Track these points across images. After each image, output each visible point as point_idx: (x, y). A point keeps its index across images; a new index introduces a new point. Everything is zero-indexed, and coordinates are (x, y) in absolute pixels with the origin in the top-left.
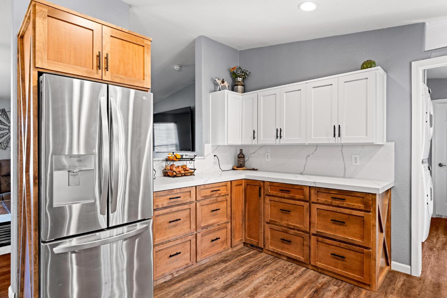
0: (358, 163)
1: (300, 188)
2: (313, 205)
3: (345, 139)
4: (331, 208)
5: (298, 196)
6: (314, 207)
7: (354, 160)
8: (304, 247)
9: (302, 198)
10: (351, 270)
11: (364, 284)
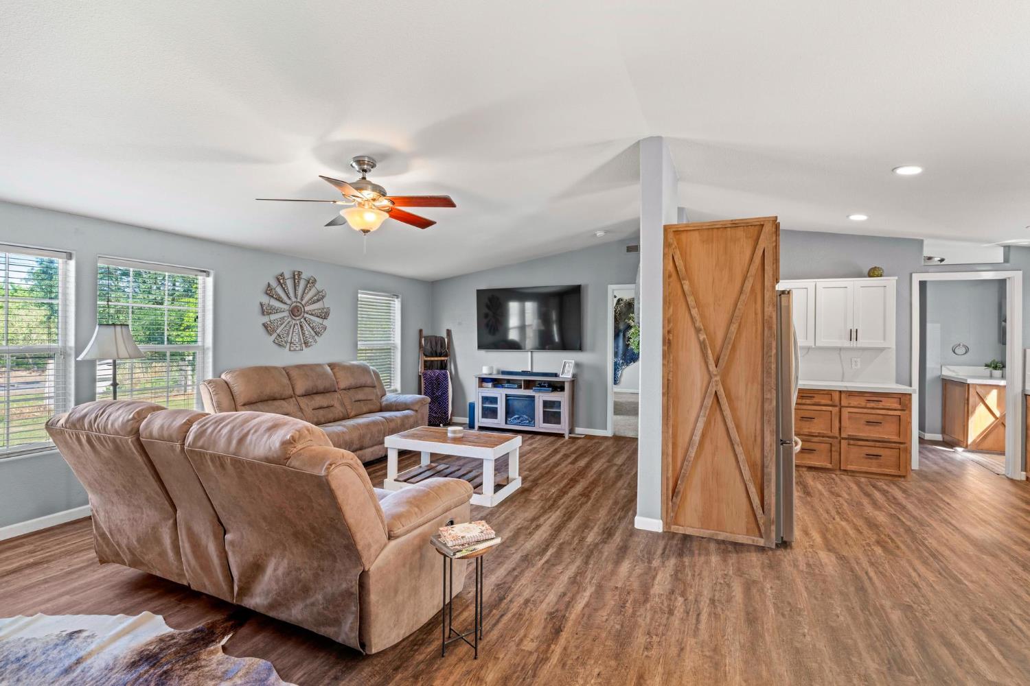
0: (859, 366)
1: (829, 393)
2: (843, 410)
3: (863, 342)
4: (865, 411)
5: (823, 402)
6: (845, 412)
7: (854, 363)
8: (833, 453)
9: (830, 403)
10: (887, 467)
11: (900, 476)
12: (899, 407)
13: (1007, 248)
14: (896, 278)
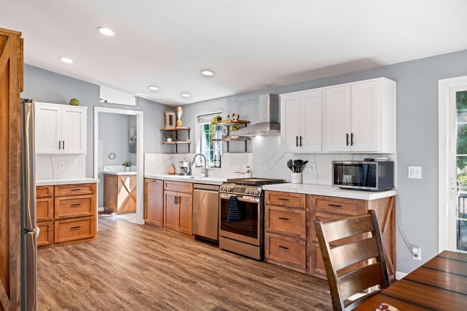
0: (64, 168)
1: (46, 188)
2: (56, 199)
3: (67, 150)
4: (71, 198)
6: (57, 200)
7: (60, 165)
8: (49, 232)
9: (47, 195)
10: (83, 233)
11: (91, 238)
12: (90, 192)
13: (138, 98)
14: (87, 107)
